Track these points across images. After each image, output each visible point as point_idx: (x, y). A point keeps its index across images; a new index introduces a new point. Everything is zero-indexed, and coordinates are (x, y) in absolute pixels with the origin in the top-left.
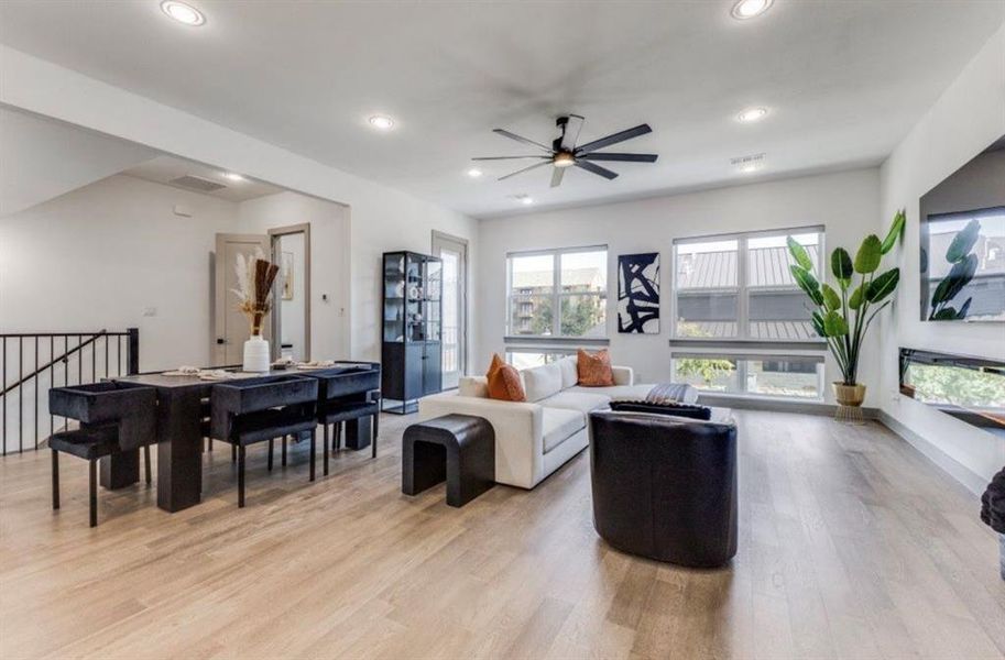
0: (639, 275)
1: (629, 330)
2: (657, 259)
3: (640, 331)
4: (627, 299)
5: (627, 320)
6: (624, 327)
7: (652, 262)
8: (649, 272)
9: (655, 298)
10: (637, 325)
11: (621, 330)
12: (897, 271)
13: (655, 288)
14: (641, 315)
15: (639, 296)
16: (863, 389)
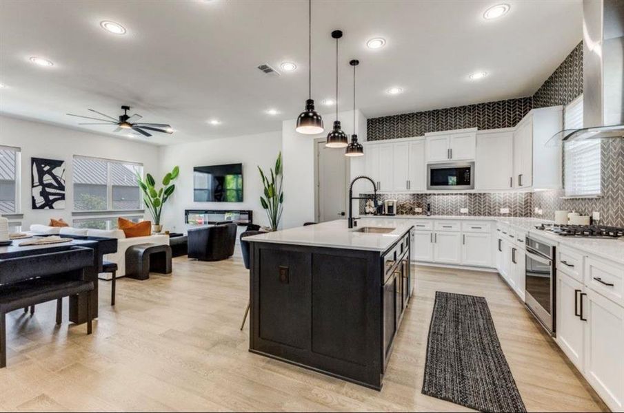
0: (49, 172)
1: (42, 207)
2: (63, 164)
3: (51, 207)
4: (41, 187)
5: (40, 200)
6: (38, 205)
7: (60, 166)
8: (57, 171)
9: (62, 187)
10: (49, 204)
11: (34, 207)
12: (174, 186)
13: (62, 182)
14: (51, 198)
15: (50, 185)
16: (162, 226)
